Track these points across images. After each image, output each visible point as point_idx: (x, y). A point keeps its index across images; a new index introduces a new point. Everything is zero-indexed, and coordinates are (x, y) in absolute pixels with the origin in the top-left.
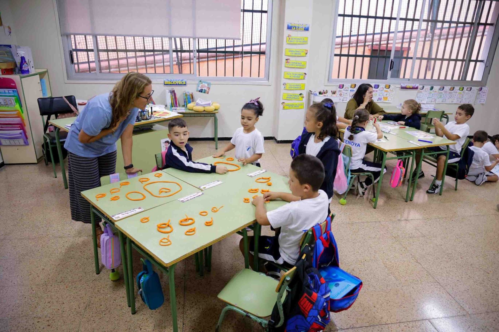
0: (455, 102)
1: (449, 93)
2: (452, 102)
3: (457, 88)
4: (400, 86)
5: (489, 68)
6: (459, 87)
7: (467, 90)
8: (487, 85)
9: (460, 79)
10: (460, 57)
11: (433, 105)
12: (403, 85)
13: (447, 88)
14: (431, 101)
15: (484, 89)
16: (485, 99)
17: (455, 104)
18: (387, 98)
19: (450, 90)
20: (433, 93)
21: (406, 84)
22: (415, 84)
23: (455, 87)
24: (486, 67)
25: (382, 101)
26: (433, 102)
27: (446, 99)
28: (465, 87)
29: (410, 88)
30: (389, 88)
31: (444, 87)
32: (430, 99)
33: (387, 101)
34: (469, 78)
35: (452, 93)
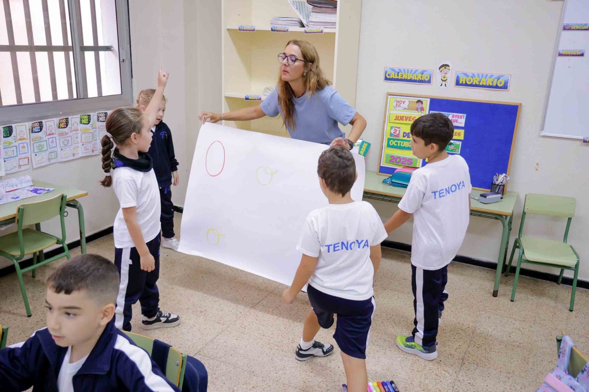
0: (81, 155)
1: (61, 134)
2: (74, 155)
3: (74, 120)
5: (127, 63)
6: (79, 116)
7: (98, 120)
9: (75, 96)
10: (57, 40)
11: (28, 178)
13: (50, 124)
14: (20, 166)
19: (59, 127)
20: (17, 144)
23: (70, 118)
24: (121, 62)
26: (23, 168)
27: (55, 152)
28: (92, 114)
31: (41, 123)
32: (14, 162)
34: (92, 92)
35: (67, 134)
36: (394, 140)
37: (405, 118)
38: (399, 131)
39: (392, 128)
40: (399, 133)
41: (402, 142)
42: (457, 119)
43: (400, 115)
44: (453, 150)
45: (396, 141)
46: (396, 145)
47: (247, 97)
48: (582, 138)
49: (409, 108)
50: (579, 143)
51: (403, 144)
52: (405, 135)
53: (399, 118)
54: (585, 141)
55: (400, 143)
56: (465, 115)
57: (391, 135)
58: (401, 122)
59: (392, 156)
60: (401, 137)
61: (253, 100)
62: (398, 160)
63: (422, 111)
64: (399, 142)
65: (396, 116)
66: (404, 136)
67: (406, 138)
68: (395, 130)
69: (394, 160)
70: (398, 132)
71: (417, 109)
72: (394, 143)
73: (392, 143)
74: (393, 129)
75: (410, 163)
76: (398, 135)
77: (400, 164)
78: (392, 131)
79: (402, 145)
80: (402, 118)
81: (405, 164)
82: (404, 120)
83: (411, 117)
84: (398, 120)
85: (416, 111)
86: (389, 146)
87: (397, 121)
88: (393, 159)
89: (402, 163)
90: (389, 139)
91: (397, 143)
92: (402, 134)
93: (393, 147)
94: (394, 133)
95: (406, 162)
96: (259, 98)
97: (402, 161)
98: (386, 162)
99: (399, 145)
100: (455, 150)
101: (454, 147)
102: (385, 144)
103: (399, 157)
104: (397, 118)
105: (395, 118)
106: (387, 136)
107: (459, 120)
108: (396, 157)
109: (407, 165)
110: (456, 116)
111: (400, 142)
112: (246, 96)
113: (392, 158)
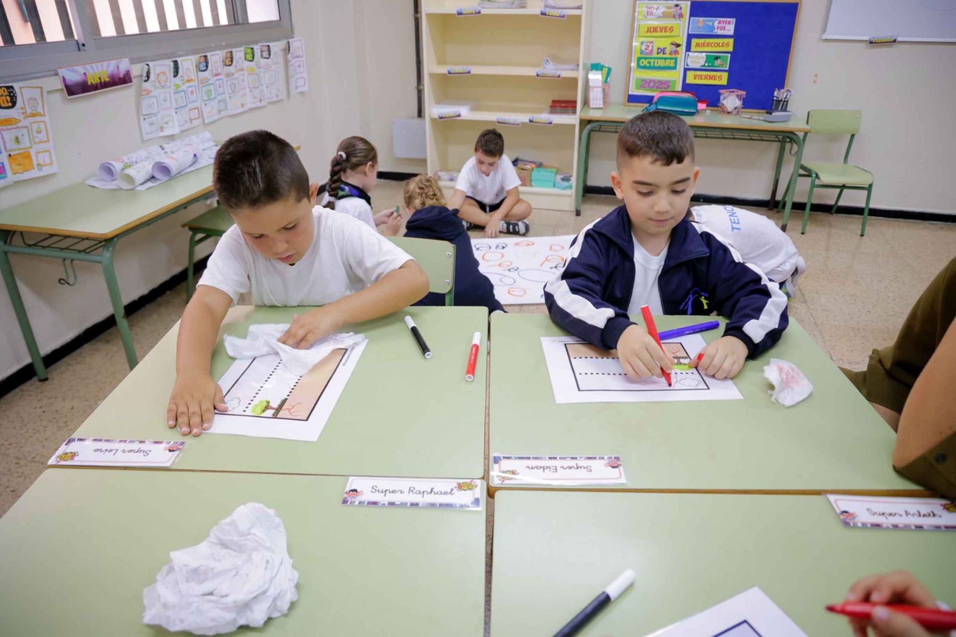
0: (250, 106)
1: (227, 75)
3: (238, 54)
4: (60, 85)
6: (241, 49)
7: (263, 56)
8: (296, 31)
12: (74, 77)
13: (215, 59)
15: (295, 44)
16: (305, 75)
17: (251, 109)
18: (27, 156)
19: (225, 64)
20: (185, 87)
21: (80, 70)
22: (113, 63)
23: (233, 50)
25: (11, 177)
26: (194, 123)
27: (224, 101)
28: (255, 47)
29: (104, 85)
30: (14, 104)
32: (185, 114)
33: (34, 173)
35: (233, 74)
36: (646, 58)
37: (659, 29)
38: (652, 47)
39: (642, 43)
40: (652, 49)
41: (656, 60)
42: (724, 25)
43: (652, 26)
44: (720, 65)
45: (648, 60)
46: (648, 65)
47: (460, 11)
48: (867, 38)
49: (665, 16)
50: (862, 45)
51: (658, 63)
52: (660, 51)
53: (652, 30)
54: (871, 42)
55: (654, 62)
56: (734, 20)
57: (642, 52)
58: (654, 34)
59: (644, 80)
60: (655, 55)
61: (469, 14)
62: (652, 85)
63: (681, 19)
64: (652, 61)
65: (648, 28)
66: (658, 53)
67: (661, 55)
68: (646, 46)
69: (647, 85)
70: (650, 48)
71: (674, 17)
72: (645, 63)
73: (643, 63)
74: (645, 45)
75: (666, 86)
76: (651, 52)
77: (654, 89)
78: (643, 47)
79: (656, 65)
80: (656, 29)
81: (661, 88)
82: (658, 32)
83: (667, 27)
84: (651, 32)
85: (674, 19)
86: (639, 66)
87: (649, 34)
88: (645, 84)
89: (658, 87)
90: (639, 59)
91: (649, 63)
92: (655, 50)
93: (645, 67)
94: (646, 49)
95: (662, 86)
96: (477, 11)
97: (656, 85)
98: (637, 88)
99: (652, 65)
100: (723, 65)
101: (721, 62)
102: (633, 65)
103: (654, 81)
104: (649, 30)
105: (646, 30)
106: (636, 55)
107: (728, 27)
108: (648, 81)
109: (663, 90)
110: (723, 22)
111: (654, 60)
112: (458, 9)
113: (644, 82)
